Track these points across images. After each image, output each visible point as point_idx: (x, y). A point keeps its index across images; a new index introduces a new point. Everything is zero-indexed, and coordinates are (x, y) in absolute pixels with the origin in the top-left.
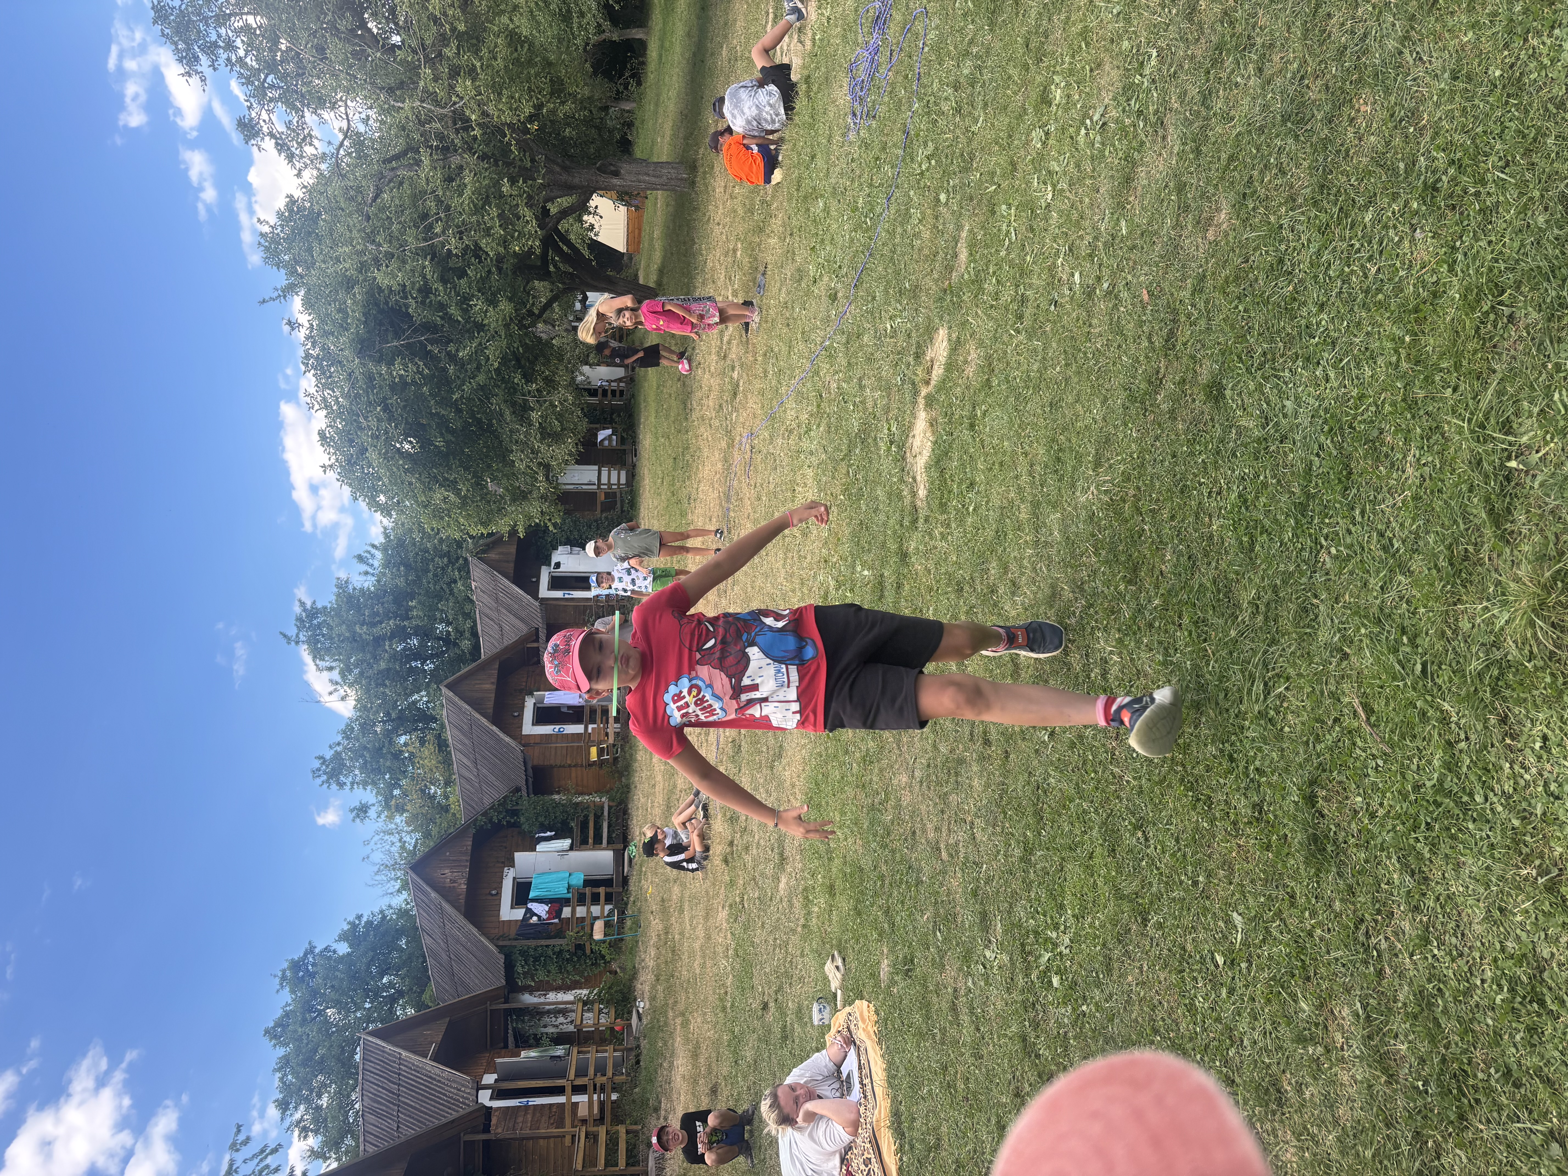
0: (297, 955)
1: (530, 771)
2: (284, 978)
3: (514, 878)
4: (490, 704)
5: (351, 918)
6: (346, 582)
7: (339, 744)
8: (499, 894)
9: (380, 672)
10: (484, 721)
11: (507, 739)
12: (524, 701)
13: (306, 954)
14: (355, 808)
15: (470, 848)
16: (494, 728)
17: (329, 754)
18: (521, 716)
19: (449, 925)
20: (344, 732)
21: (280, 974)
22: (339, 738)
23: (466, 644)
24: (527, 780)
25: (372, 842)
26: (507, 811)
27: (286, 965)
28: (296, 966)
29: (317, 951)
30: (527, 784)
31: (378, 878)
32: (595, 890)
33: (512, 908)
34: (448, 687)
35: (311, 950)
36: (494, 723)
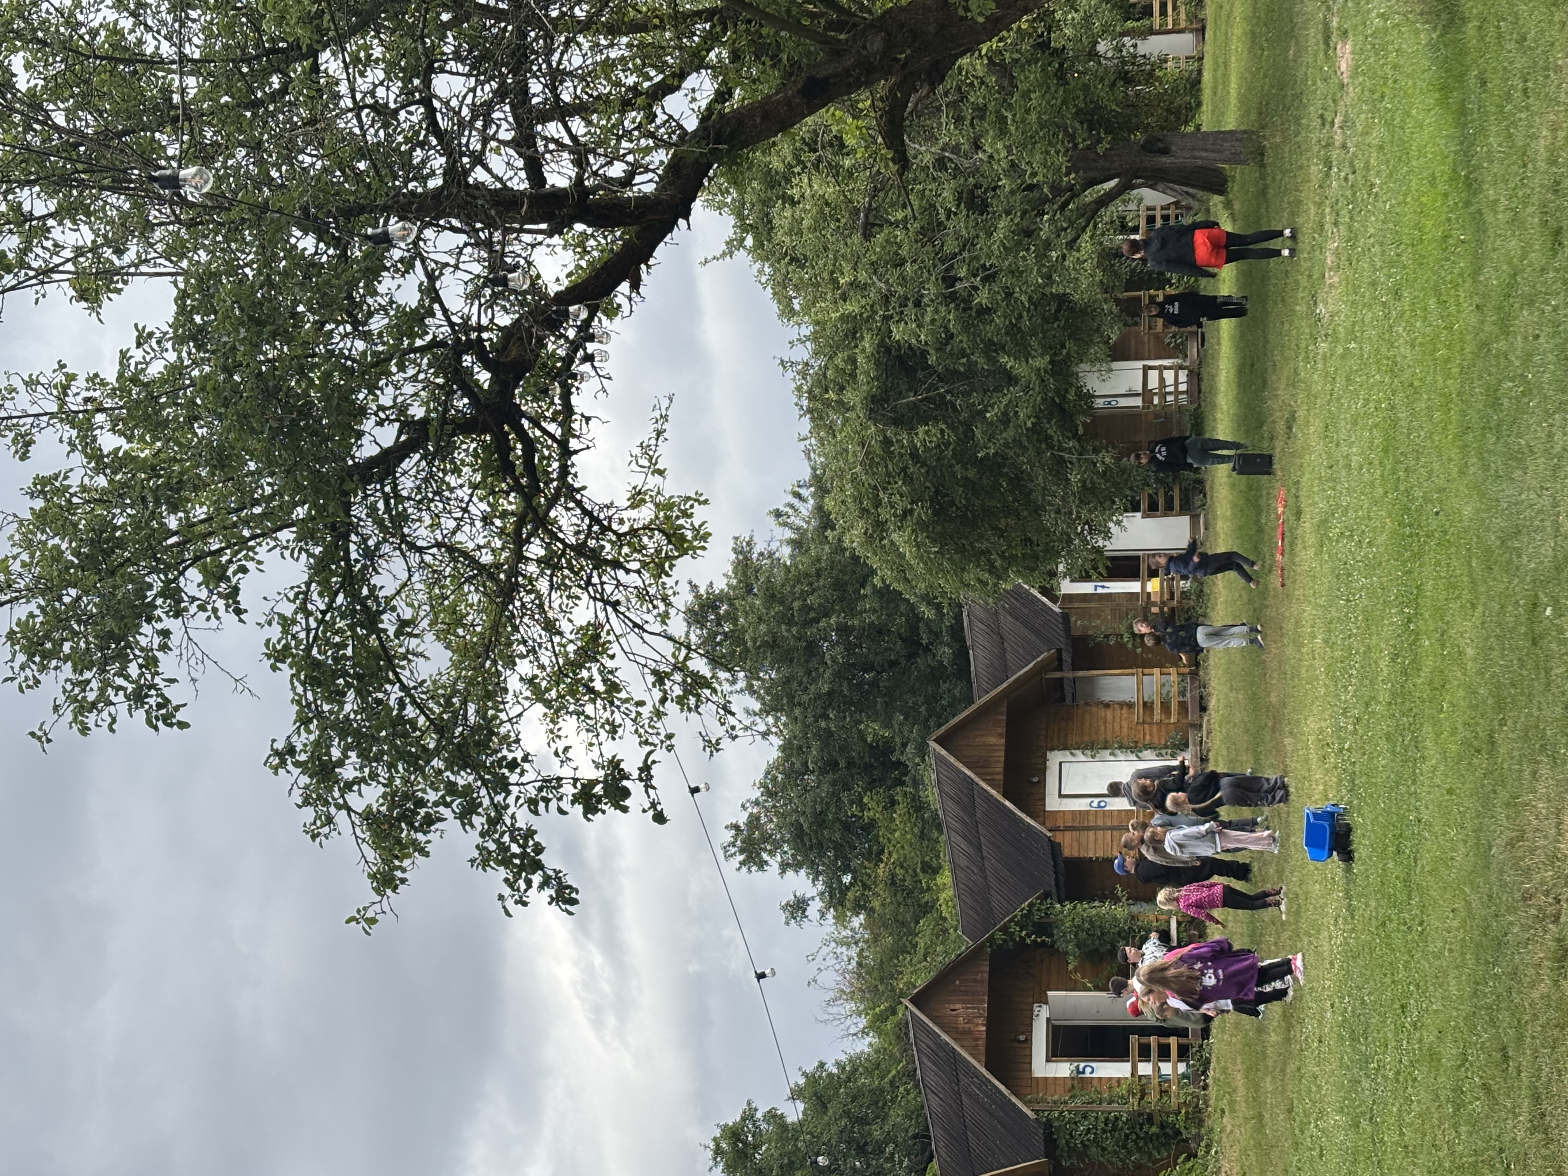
0: (733, 1117)
1: (1062, 865)
2: (718, 1151)
3: (1048, 1020)
4: (999, 768)
5: (810, 1069)
6: (749, 544)
7: (757, 803)
8: (1029, 1041)
9: (819, 696)
10: (993, 792)
11: (1028, 820)
12: (1045, 759)
13: (743, 1119)
14: (788, 904)
15: (986, 976)
16: (1007, 803)
17: (742, 819)
18: (1042, 783)
19: (964, 1081)
20: (763, 785)
21: (712, 1145)
22: (756, 794)
23: (945, 652)
24: (1057, 880)
25: (820, 957)
26: (1034, 924)
27: (718, 1133)
28: (734, 1134)
29: (759, 1115)
30: (1057, 885)
31: (834, 1010)
32: (1163, 1040)
33: (1048, 1060)
34: (939, 741)
35: (749, 1115)
36: (1006, 796)
